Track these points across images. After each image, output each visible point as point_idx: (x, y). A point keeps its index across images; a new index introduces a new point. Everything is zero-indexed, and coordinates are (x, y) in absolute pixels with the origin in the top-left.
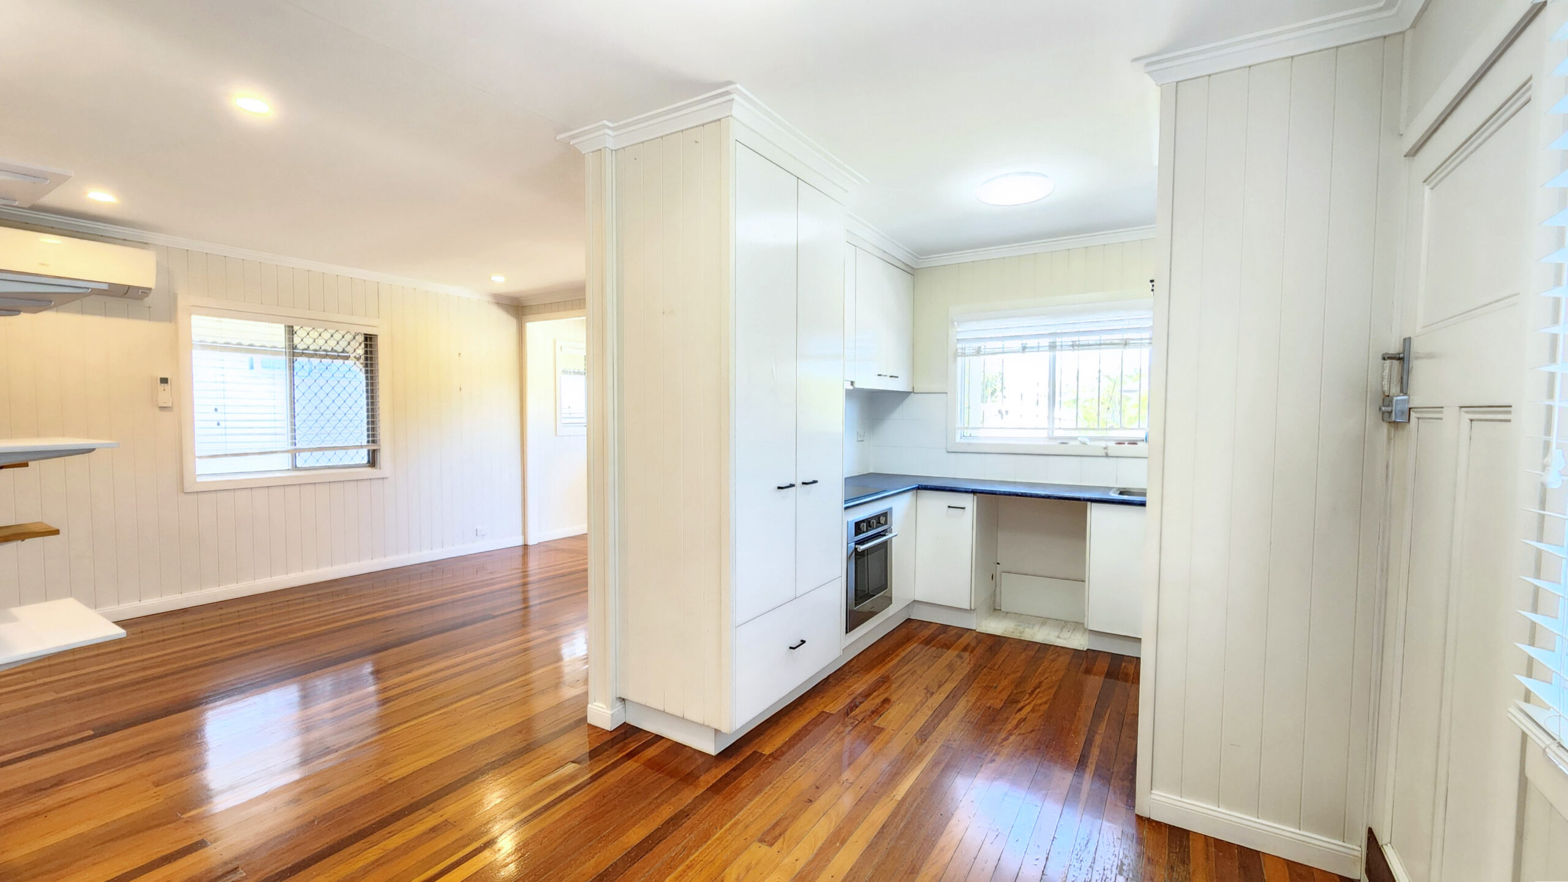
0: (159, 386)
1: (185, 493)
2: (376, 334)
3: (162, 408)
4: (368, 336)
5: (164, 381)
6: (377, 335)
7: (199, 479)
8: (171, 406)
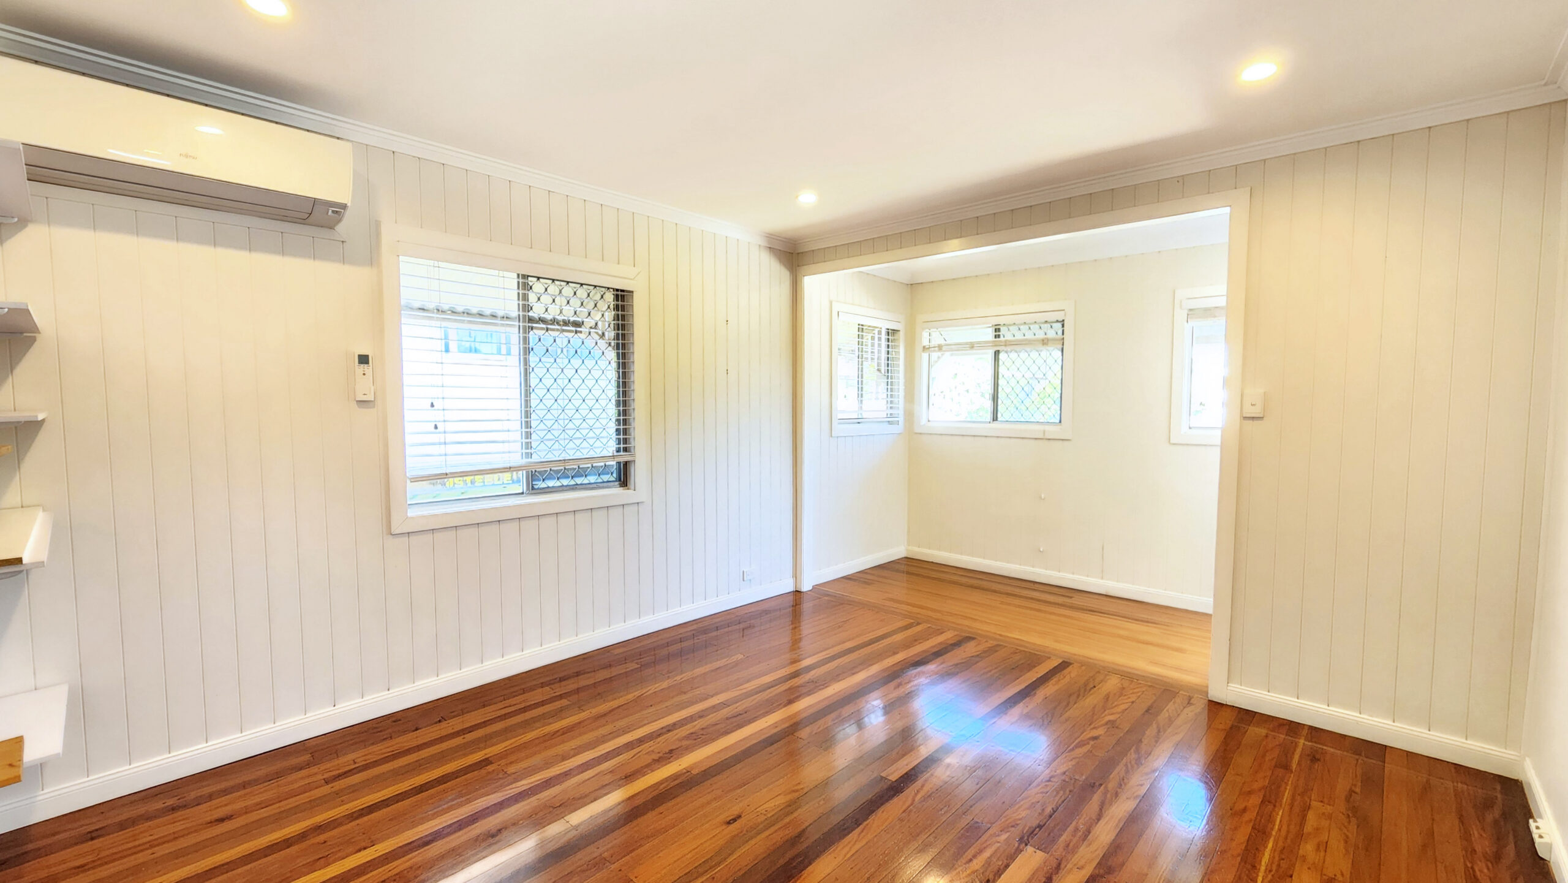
0: (357, 367)
1: (391, 534)
2: (631, 290)
3: (361, 403)
4: (619, 293)
5: (364, 359)
6: (632, 292)
7: (412, 513)
8: (373, 400)
